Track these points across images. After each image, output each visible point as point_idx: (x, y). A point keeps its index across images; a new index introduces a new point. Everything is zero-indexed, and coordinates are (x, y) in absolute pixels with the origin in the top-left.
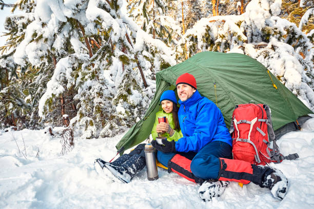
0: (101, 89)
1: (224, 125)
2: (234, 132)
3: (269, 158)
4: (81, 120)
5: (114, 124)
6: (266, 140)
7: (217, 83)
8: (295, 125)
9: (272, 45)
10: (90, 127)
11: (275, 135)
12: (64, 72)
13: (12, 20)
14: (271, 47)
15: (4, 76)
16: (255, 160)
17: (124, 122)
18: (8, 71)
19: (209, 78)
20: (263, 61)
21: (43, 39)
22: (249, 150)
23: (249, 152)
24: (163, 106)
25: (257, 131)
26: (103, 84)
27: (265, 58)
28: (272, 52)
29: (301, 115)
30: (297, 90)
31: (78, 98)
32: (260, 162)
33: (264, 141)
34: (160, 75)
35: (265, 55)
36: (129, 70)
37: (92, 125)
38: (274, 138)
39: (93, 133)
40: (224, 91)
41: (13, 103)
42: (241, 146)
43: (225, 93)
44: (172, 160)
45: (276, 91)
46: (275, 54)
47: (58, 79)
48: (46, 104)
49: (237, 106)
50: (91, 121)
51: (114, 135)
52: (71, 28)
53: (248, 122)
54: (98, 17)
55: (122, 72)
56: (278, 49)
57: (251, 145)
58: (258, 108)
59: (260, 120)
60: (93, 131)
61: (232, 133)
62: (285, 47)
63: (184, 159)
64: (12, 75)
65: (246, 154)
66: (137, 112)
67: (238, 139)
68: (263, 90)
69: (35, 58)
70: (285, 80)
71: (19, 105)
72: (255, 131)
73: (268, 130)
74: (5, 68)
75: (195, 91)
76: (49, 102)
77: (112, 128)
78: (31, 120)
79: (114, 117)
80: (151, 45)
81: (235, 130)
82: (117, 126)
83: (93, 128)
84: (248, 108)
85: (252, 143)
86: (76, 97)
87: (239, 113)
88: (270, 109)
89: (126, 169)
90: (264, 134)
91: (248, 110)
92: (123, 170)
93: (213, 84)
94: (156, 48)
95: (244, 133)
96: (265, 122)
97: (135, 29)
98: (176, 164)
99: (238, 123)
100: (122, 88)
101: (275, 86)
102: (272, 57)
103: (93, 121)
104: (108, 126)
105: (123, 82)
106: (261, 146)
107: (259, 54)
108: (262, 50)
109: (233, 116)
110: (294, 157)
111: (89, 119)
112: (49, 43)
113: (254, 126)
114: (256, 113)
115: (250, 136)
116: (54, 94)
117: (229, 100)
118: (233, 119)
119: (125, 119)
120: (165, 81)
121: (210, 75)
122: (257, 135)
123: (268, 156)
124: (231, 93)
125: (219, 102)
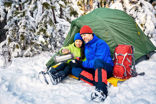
0: (26, 23)
1: (111, 56)
2: (115, 59)
3: (130, 74)
4: (10, 44)
5: (33, 48)
6: (131, 65)
7: (108, 30)
8: (147, 56)
9: (141, 3)
10: (16, 50)
11: (135, 63)
14: (140, 4)
16: (124, 75)
17: (40, 47)
19: (103, 27)
20: (134, 13)
22: (122, 70)
24: (76, 43)
26: (27, 19)
27: (135, 11)
28: (140, 8)
29: (151, 51)
30: (151, 34)
32: (126, 76)
33: (130, 65)
35: (136, 9)
36: (47, 12)
37: (18, 48)
38: (134, 64)
39: (19, 54)
40: (111, 36)
42: (118, 67)
43: (112, 37)
44: (81, 74)
45: (139, 36)
46: (142, 9)
49: (117, 45)
50: (17, 45)
51: (33, 56)
53: (123, 55)
55: (41, 13)
56: (144, 6)
57: (123, 67)
58: (128, 47)
59: (129, 54)
60: (19, 52)
61: (114, 60)
62: (148, 6)
63: (87, 73)
66: (49, 41)
67: (117, 64)
68: (133, 35)
70: (145, 27)
72: (126, 60)
73: (132, 60)
77: (32, 51)
79: (34, 43)
81: (116, 58)
82: (35, 49)
83: (19, 50)
84: (123, 47)
85: (124, 66)
86: (6, 27)
87: (119, 50)
88: (134, 49)
90: (130, 62)
91: (123, 48)
93: (105, 31)
95: (120, 61)
96: (131, 56)
98: (83, 76)
99: (118, 55)
100: (42, 24)
101: (139, 33)
102: (140, 11)
103: (19, 45)
104: (29, 49)
105: (42, 20)
106: (127, 68)
107: (132, 8)
108: (135, 5)
109: (115, 51)
110: (143, 74)
114: (127, 50)
115: (123, 63)
117: (113, 41)
118: (115, 53)
119: (41, 45)
120: (77, 26)
121: (104, 25)
122: (127, 62)
123: (130, 73)
124: (115, 37)
125: (108, 42)
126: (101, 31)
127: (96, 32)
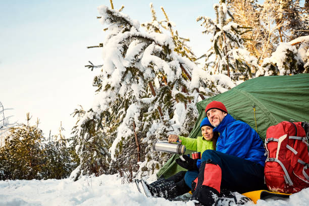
0: (165, 130)
3: (307, 182)
4: (148, 164)
7: (257, 106)
10: (156, 171)
12: (133, 117)
13: (98, 78)
15: (92, 127)
16: (284, 182)
18: (95, 122)
19: (249, 102)
21: (111, 88)
22: (277, 170)
23: (277, 173)
24: (203, 132)
25: (288, 149)
31: (146, 141)
32: (292, 183)
33: (299, 161)
34: (200, 105)
36: (191, 109)
37: (158, 168)
40: (263, 114)
41: (97, 151)
42: (270, 167)
43: (265, 116)
44: (195, 181)
47: (128, 123)
48: (117, 147)
50: (158, 164)
52: (131, 76)
53: (275, 140)
54: (151, 63)
57: (279, 164)
59: (291, 137)
64: (98, 126)
65: (274, 174)
69: (105, 104)
71: (102, 154)
72: (284, 149)
74: (92, 120)
75: (226, 114)
76: (120, 145)
78: (110, 167)
80: (207, 80)
85: (280, 162)
86: (144, 141)
89: (158, 192)
90: (296, 154)
92: (155, 192)
93: (252, 108)
94: (212, 83)
95: (273, 152)
97: (191, 68)
103: (160, 165)
105: (185, 121)
106: (293, 166)
111: (155, 162)
112: (116, 90)
113: (282, 143)
114: (286, 130)
116: (124, 137)
117: (269, 122)
121: (250, 99)
122: (288, 153)
123: (305, 179)
124: (271, 114)
125: (259, 125)
126: (245, 110)
127: (236, 114)
